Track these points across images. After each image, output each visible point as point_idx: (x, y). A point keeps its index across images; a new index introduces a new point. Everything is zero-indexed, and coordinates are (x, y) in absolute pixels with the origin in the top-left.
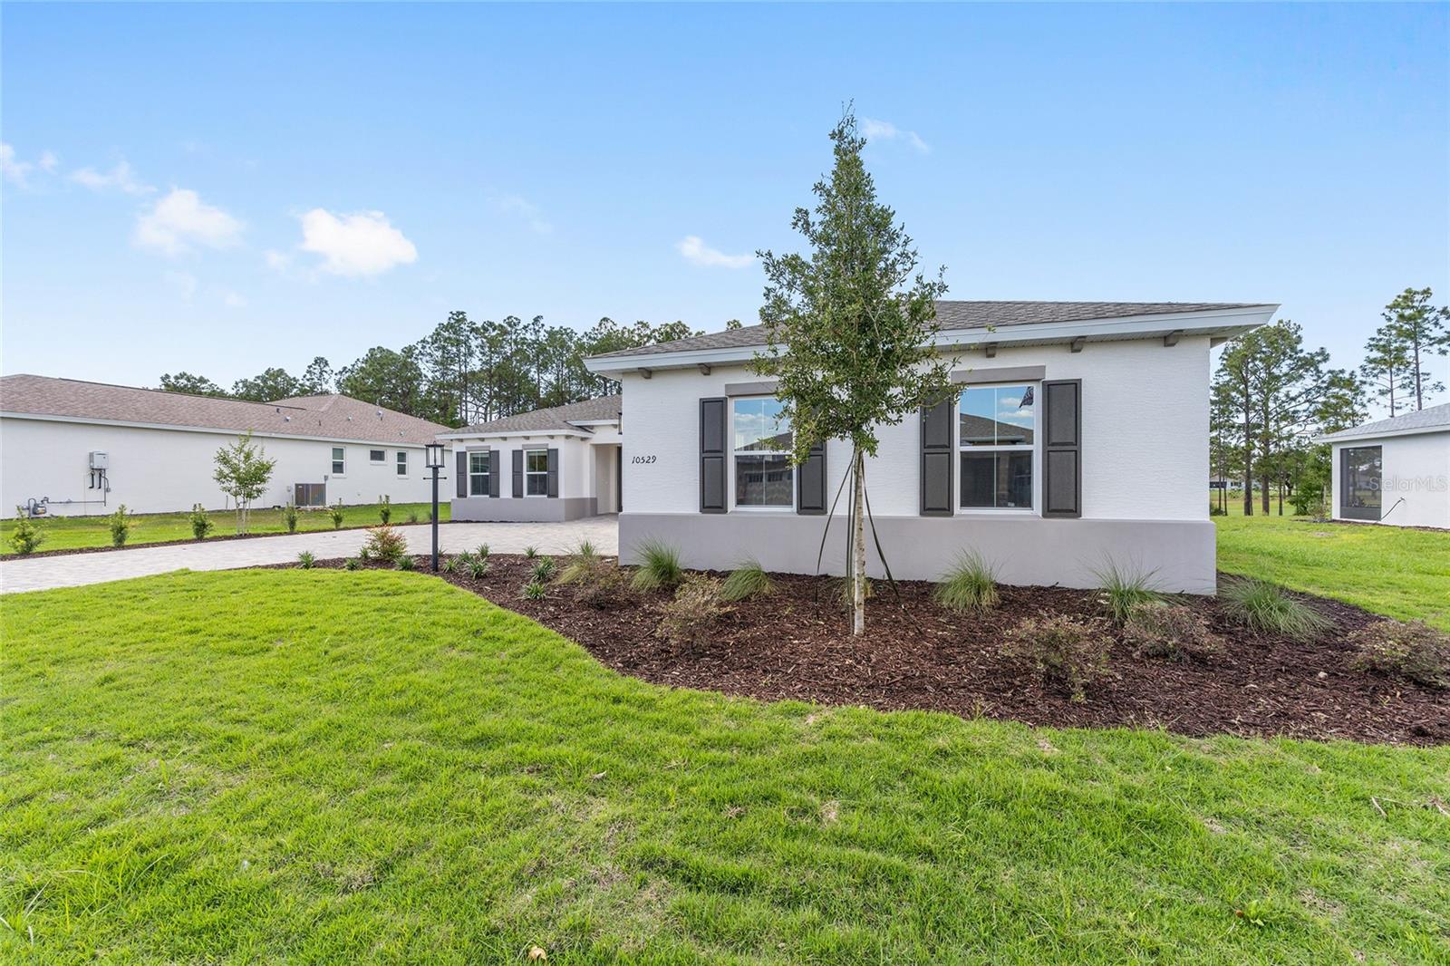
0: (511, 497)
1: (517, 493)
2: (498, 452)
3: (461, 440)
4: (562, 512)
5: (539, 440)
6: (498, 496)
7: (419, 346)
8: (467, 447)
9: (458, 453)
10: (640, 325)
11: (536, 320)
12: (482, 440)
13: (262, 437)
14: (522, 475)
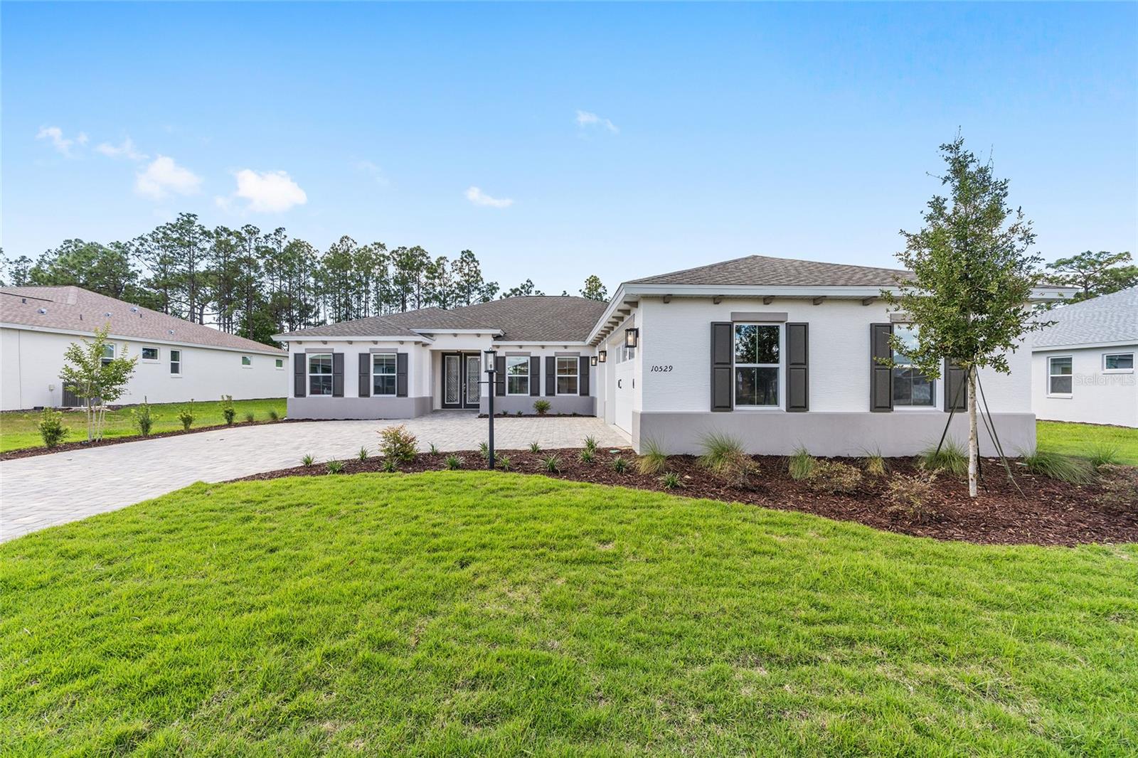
0: (356, 395)
1: (364, 393)
2: (342, 354)
3: (300, 342)
4: (413, 409)
5: (388, 345)
6: (342, 395)
7: (137, 243)
8: (306, 349)
9: (295, 355)
10: (377, 246)
11: (278, 231)
12: (325, 342)
13: (19, 330)
14: (369, 376)
